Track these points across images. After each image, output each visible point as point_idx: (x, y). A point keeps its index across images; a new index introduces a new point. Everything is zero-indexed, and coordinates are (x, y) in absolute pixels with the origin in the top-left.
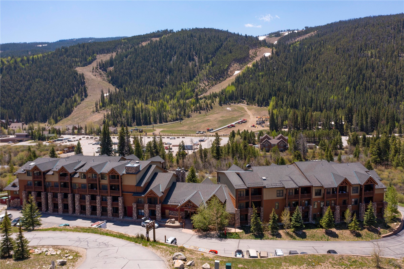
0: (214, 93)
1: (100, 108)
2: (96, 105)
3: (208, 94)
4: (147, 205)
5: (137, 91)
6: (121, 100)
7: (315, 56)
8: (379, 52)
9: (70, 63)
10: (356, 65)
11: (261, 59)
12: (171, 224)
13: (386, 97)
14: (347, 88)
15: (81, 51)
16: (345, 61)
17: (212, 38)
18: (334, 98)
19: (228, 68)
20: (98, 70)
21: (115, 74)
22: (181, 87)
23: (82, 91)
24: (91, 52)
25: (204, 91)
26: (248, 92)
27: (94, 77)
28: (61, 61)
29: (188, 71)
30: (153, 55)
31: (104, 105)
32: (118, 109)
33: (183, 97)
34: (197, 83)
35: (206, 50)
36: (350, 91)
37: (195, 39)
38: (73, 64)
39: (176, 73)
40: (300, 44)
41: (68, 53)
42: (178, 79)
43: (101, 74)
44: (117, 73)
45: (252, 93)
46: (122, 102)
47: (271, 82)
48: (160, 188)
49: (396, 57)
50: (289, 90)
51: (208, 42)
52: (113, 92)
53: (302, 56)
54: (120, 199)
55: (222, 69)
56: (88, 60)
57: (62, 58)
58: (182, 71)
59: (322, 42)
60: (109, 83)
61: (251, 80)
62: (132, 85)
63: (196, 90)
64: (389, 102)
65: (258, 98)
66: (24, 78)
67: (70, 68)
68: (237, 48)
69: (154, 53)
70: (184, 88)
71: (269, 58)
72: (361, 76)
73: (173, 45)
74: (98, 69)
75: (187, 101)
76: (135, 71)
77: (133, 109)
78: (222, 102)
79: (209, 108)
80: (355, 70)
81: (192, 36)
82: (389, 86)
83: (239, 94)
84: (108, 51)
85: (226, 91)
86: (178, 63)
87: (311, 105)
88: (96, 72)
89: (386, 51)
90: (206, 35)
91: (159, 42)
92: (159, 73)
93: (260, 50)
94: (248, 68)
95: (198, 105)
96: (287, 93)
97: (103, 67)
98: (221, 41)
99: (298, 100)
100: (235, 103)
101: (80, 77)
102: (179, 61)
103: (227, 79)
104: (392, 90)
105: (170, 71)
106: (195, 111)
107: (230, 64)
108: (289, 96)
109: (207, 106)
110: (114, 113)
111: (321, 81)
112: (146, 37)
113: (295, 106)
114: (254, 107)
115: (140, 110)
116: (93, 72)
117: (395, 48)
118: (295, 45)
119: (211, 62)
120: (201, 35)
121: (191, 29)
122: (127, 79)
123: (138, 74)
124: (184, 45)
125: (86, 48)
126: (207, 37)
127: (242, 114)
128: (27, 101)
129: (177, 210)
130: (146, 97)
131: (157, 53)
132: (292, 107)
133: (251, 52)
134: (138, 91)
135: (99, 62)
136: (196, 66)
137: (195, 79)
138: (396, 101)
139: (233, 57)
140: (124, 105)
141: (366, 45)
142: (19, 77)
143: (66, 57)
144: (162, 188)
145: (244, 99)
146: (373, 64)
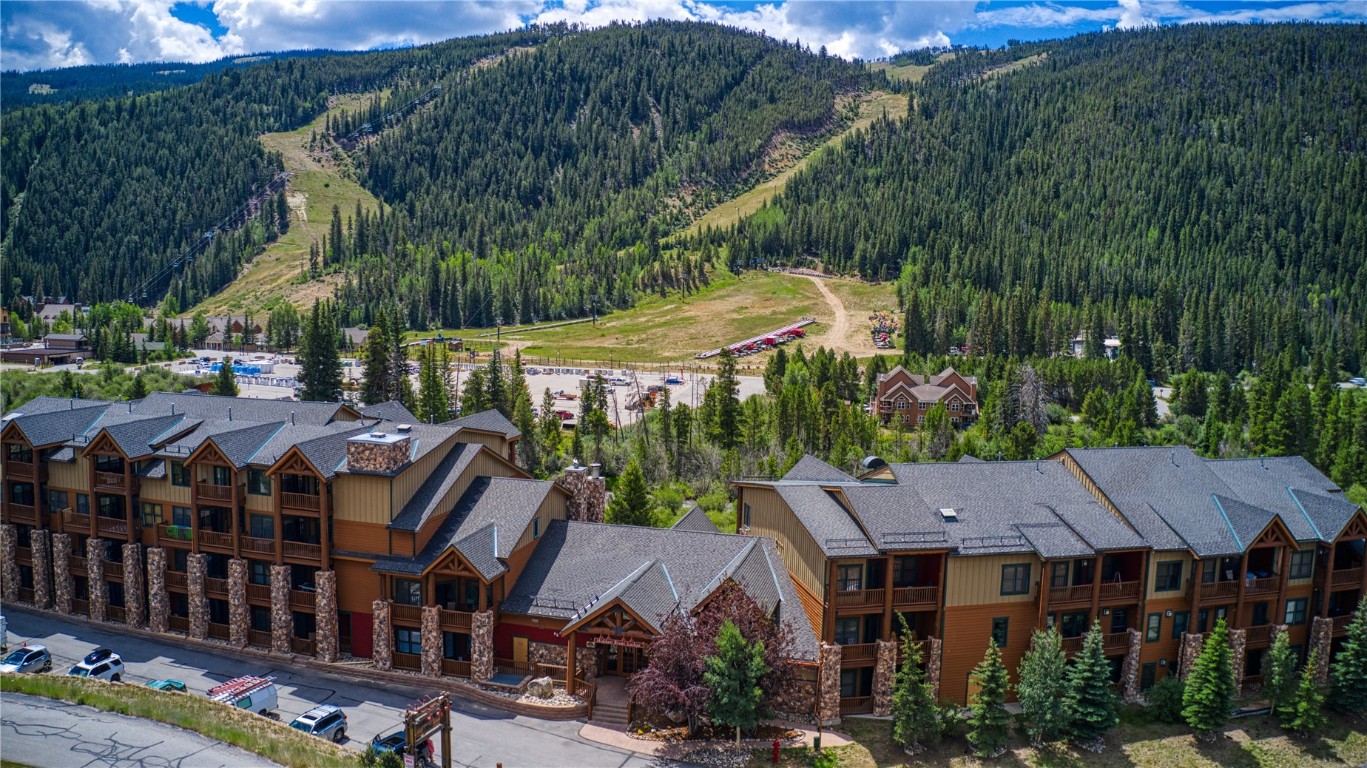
0: (713, 228)
1: (326, 264)
2: (314, 253)
3: (692, 231)
4: (434, 610)
5: (451, 213)
6: (396, 242)
7: (1047, 124)
8: (1242, 124)
9: (243, 119)
10: (1177, 162)
11: (873, 127)
12: (537, 702)
13: (1269, 265)
14: (1154, 233)
15: (280, 81)
16: (1143, 146)
17: (712, 51)
18: (1111, 260)
19: (761, 152)
20: (328, 142)
21: (383, 157)
22: (602, 205)
23: (272, 211)
24: (313, 85)
25: (677, 220)
26: (830, 230)
27: (314, 167)
28: (215, 112)
29: (629, 156)
30: (512, 99)
31: (337, 256)
32: (385, 272)
33: (606, 239)
34: (656, 197)
35: (691, 88)
36: (1160, 242)
37: (655, 54)
38: (252, 123)
39: (586, 158)
40: (999, 87)
41: (238, 90)
42: (590, 180)
43: (336, 157)
44: (391, 153)
45: (841, 234)
46: (399, 248)
47: (905, 200)
48: (493, 542)
49: (1291, 146)
50: (966, 229)
51: (697, 62)
52: (371, 215)
53: (1006, 124)
54: (323, 579)
55: (742, 154)
56: (300, 110)
57: (219, 102)
58: (605, 156)
59: (1069, 84)
60: (363, 185)
61: (839, 193)
62: (437, 195)
63: (652, 219)
64: (1278, 281)
65: (865, 251)
66: (99, 165)
67: (241, 134)
68: (795, 87)
69: (515, 93)
70: (612, 210)
71: (898, 124)
72: (1194, 197)
73: (580, 69)
74: (331, 139)
75: (621, 253)
76: (450, 148)
77: (436, 271)
78: (740, 262)
79: (693, 281)
80: (1174, 174)
81: (644, 41)
82: (1277, 232)
83: (797, 237)
84: (368, 83)
85: (754, 223)
86: (595, 126)
87: (1041, 280)
88: (322, 148)
89: (1263, 126)
90: (690, 42)
91: (535, 58)
92: (529, 156)
93: (868, 98)
94: (830, 152)
95: (657, 265)
96: (961, 236)
97: (346, 133)
98: (741, 63)
99: (996, 264)
100: (783, 265)
101: (270, 163)
102: (599, 120)
103: (759, 187)
104: (1286, 246)
105: (568, 153)
106: (645, 286)
107: (770, 138)
108: (966, 248)
109: (688, 271)
110: (368, 284)
111: (1068, 206)
112: (494, 44)
113: (988, 280)
114: (847, 279)
115: (459, 275)
116: (312, 149)
117: (1288, 117)
118: (982, 88)
119: (705, 127)
120: (677, 43)
121: (643, 21)
122: (420, 174)
123: (460, 161)
124: (616, 69)
125: (297, 74)
126: (696, 48)
127: (806, 303)
128: (100, 238)
129: (562, 641)
130: (482, 234)
131: (526, 93)
132: (976, 283)
133: (841, 103)
134: (455, 215)
135: (335, 117)
136: (653, 138)
137: (649, 182)
138: (1296, 278)
139: (780, 117)
140: (404, 256)
141: (1203, 101)
142: (84, 163)
143: (232, 102)
144: (502, 546)
145: (816, 255)
146: (1226, 159)
